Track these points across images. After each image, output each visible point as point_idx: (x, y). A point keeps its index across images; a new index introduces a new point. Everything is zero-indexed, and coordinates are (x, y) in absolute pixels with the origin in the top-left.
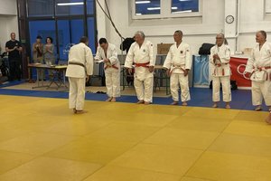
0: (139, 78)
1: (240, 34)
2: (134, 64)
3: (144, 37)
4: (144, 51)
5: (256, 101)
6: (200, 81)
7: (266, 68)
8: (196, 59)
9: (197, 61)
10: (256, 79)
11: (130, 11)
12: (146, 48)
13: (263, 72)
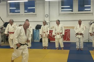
0: (11, 38)
1: (51, 21)
2: (8, 32)
3: (13, 22)
4: (13, 27)
5: (57, 46)
6: (36, 39)
7: (61, 33)
8: (34, 31)
9: (35, 31)
10: (57, 38)
11: (7, 12)
12: (14, 26)
13: (59, 35)
